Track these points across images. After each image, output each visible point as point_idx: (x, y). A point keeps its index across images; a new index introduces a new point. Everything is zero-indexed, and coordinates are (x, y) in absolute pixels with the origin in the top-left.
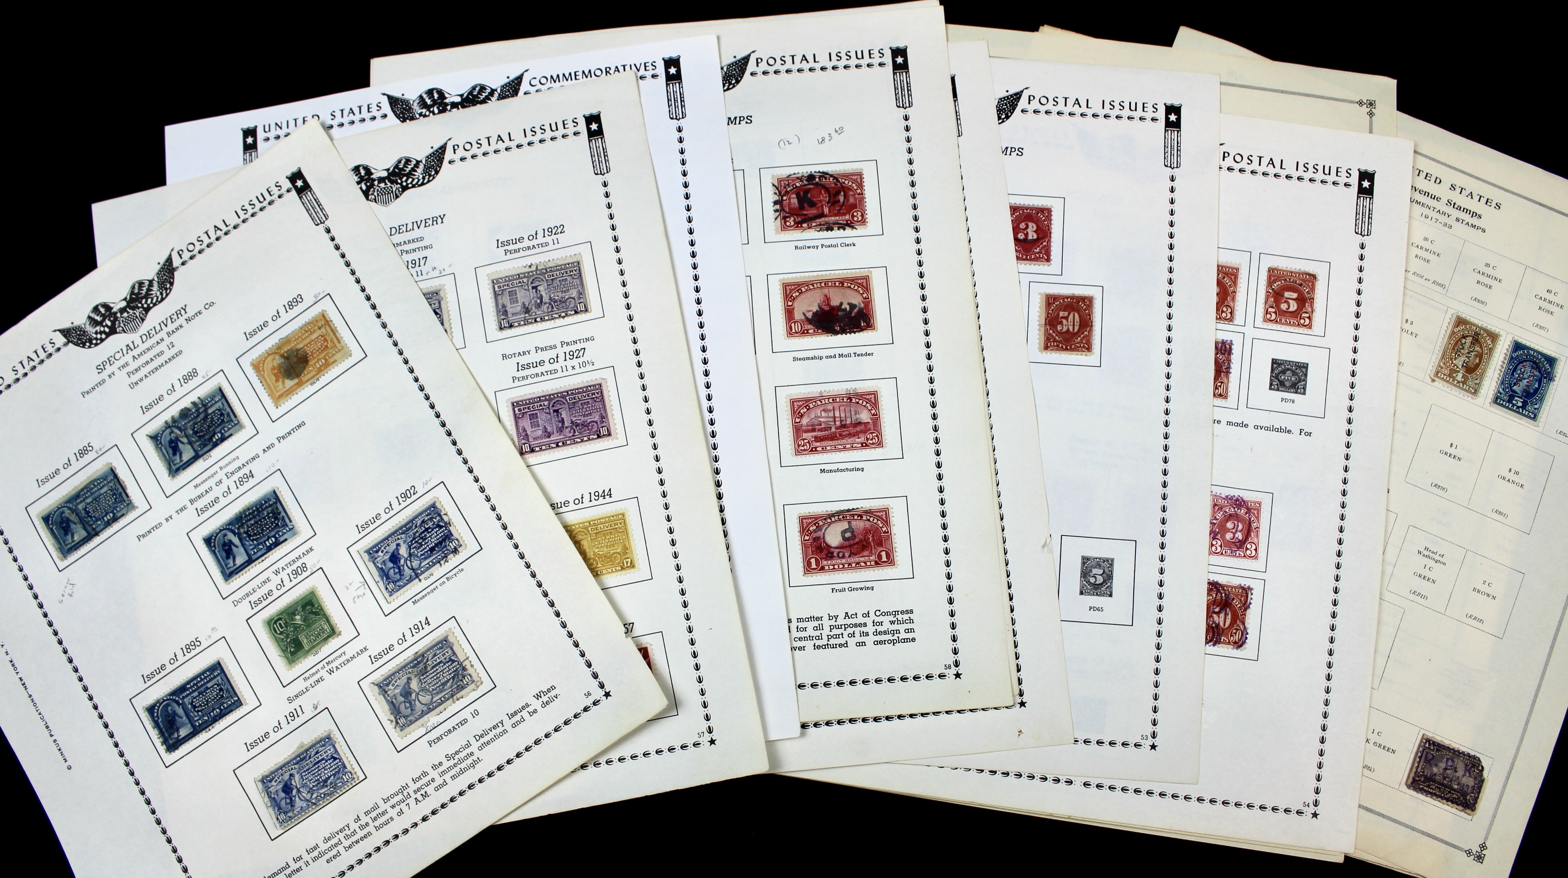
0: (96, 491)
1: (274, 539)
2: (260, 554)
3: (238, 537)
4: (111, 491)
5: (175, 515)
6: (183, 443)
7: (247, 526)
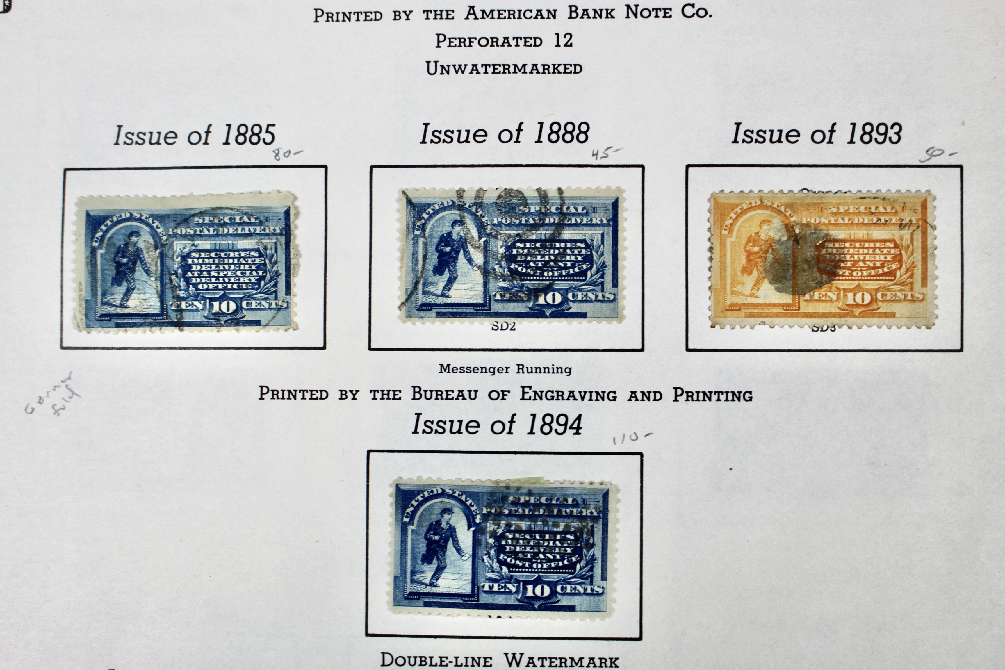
0: (228, 235)
1: (547, 591)
2: (500, 599)
3: (474, 532)
4: (261, 255)
5: (364, 396)
6: (470, 261)
7: (508, 525)
